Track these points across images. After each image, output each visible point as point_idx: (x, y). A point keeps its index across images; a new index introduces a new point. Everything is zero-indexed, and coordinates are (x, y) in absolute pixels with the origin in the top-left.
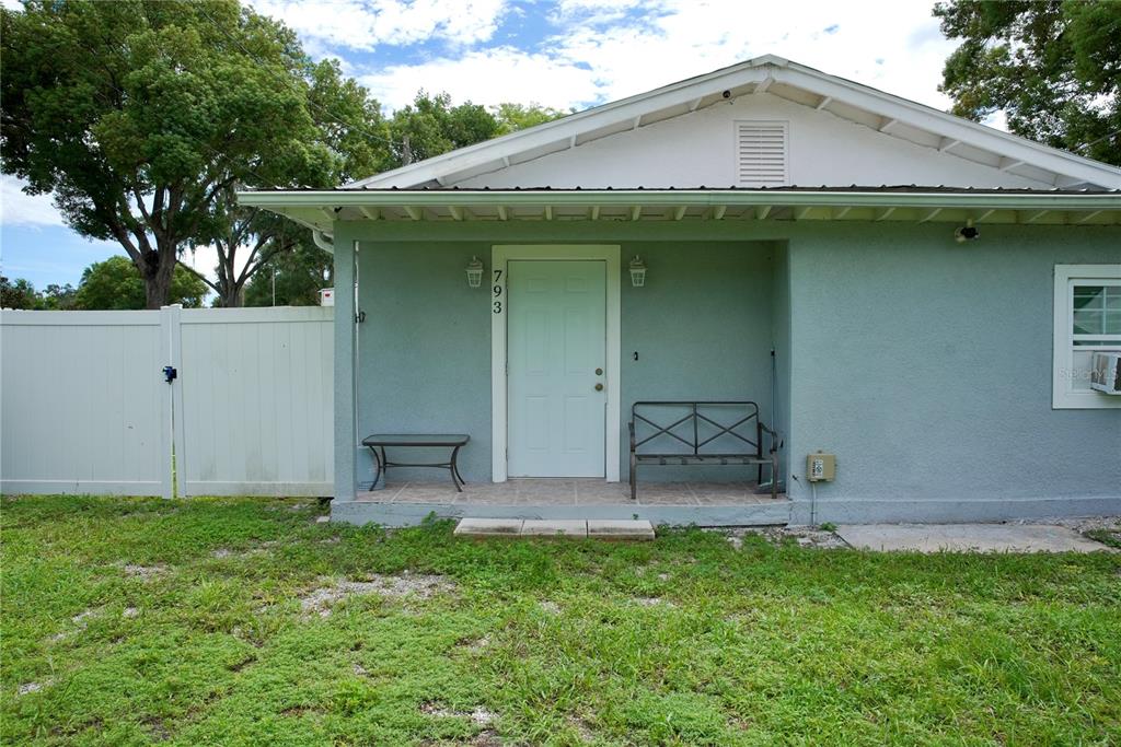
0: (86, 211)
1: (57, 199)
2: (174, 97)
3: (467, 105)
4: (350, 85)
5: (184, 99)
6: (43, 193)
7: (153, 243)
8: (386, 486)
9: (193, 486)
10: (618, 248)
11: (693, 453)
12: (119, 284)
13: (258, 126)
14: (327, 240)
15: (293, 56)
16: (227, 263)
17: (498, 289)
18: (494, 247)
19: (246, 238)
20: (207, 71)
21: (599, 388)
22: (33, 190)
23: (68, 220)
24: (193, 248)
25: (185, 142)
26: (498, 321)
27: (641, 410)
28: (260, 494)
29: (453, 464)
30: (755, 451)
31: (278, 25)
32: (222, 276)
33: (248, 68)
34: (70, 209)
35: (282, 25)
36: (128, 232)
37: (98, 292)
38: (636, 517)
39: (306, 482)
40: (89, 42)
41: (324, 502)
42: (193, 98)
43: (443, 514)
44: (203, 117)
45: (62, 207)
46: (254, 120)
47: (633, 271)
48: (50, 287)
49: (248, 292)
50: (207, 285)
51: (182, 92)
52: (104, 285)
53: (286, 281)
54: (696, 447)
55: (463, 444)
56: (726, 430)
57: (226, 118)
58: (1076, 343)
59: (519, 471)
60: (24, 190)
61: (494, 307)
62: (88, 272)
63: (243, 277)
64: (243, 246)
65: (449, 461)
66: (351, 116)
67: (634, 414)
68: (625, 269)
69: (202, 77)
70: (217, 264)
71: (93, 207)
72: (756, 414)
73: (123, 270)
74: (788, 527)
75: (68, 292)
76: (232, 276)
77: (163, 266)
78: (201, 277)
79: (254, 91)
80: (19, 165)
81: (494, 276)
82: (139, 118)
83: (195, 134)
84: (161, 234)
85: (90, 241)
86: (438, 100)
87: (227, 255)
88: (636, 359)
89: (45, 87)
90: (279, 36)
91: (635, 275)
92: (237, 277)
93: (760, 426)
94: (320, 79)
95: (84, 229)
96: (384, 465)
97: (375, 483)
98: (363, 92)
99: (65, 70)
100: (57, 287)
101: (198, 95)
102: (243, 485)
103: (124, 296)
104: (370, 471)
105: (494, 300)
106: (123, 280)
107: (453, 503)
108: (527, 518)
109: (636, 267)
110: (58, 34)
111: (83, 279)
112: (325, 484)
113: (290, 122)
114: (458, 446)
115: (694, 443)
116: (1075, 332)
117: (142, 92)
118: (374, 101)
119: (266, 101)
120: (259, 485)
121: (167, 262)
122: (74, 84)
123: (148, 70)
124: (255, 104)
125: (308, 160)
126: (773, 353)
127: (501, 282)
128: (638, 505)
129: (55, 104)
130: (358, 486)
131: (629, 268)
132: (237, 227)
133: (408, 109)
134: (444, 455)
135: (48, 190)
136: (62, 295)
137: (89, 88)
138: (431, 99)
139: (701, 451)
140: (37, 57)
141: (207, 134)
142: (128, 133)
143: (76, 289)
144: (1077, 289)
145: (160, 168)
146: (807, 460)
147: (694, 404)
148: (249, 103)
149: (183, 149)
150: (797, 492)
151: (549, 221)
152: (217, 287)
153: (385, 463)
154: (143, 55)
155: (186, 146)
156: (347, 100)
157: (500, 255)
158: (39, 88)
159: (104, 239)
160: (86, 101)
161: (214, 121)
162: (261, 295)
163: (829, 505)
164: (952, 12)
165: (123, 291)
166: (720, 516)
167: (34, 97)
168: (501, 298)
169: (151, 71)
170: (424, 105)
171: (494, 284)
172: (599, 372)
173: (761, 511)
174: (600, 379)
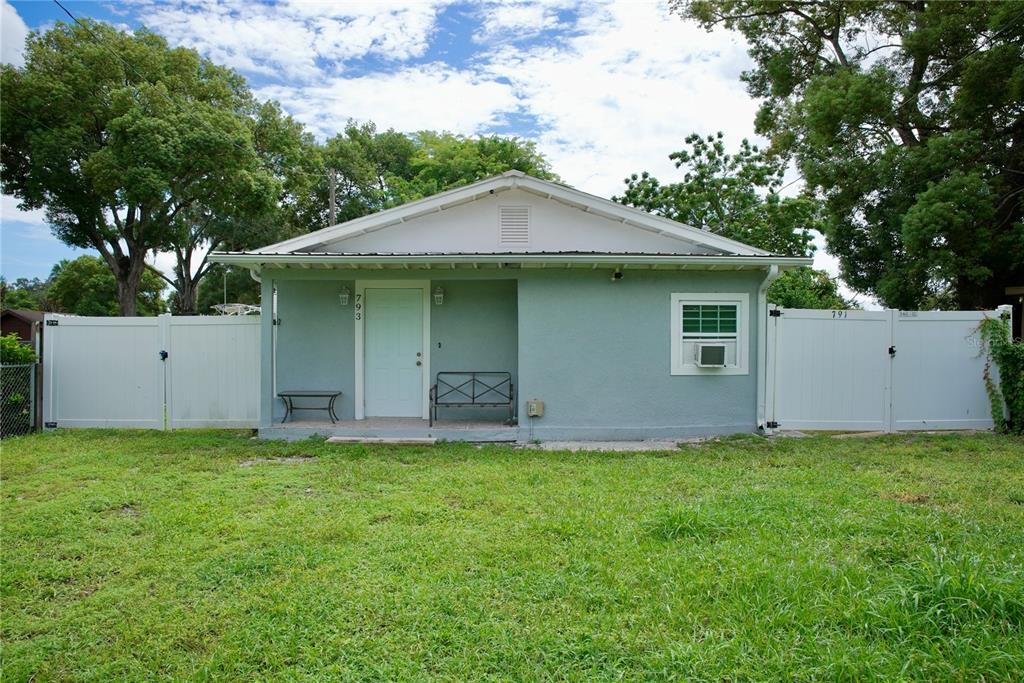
0: (71, 225)
1: (47, 215)
2: (147, 138)
3: (391, 131)
4: (289, 121)
5: (155, 139)
6: (34, 208)
7: (126, 251)
8: (292, 421)
9: (177, 422)
10: (429, 282)
11: (471, 402)
12: (87, 280)
13: (212, 160)
14: (259, 276)
15: (242, 97)
16: (184, 263)
17: (359, 306)
18: (356, 283)
19: (201, 242)
20: (173, 117)
21: (419, 364)
22: (26, 207)
23: (56, 233)
24: (155, 252)
25: (155, 173)
26: (359, 324)
27: (442, 377)
29: (330, 408)
30: (508, 401)
31: (230, 72)
32: (180, 274)
33: (205, 114)
34: (58, 223)
35: (233, 73)
36: (105, 242)
37: (68, 287)
38: (430, 436)
39: (245, 420)
40: (80, 94)
41: (255, 432)
42: (162, 139)
43: (321, 434)
44: (171, 154)
45: (51, 222)
46: (210, 155)
47: (437, 295)
48: (19, 280)
49: (202, 287)
50: (165, 281)
51: (153, 134)
52: (73, 280)
53: (235, 278)
54: (473, 398)
55: (337, 395)
56: (491, 389)
57: (187, 152)
58: (684, 338)
59: (372, 413)
60: (19, 206)
61: (356, 316)
62: (57, 268)
63: (198, 275)
64: (198, 248)
65: (327, 406)
66: (289, 148)
67: (438, 380)
69: (169, 120)
70: (176, 264)
71: (77, 222)
72: (510, 379)
73: (91, 267)
74: (515, 442)
75: (36, 285)
76: (188, 275)
77: (134, 270)
78: (160, 274)
79: (209, 132)
80: (16, 187)
81: (357, 298)
82: (120, 154)
83: (163, 167)
84: (133, 245)
85: (75, 249)
86: (365, 128)
87: (184, 257)
88: (440, 347)
89: (44, 129)
90: (230, 81)
91: (438, 297)
92: (192, 276)
93: (511, 386)
94: (265, 117)
95: (71, 240)
96: (292, 409)
97: (285, 419)
98: (299, 126)
99: (61, 116)
100: (26, 280)
101: (165, 136)
102: (207, 422)
103: (92, 290)
104: (282, 411)
105: (356, 312)
106: (91, 276)
107: (328, 429)
109: (439, 293)
110: (57, 90)
111: (52, 274)
112: (255, 422)
113: (238, 156)
114: (333, 396)
115: (471, 395)
116: (684, 331)
117: (122, 134)
118: (309, 134)
119: (218, 140)
120: (216, 421)
121: (138, 266)
122: (68, 127)
123: (127, 117)
124: (210, 142)
125: (254, 187)
127: (361, 302)
128: (431, 431)
129: (53, 142)
130: (274, 420)
131: (434, 293)
132: (193, 232)
133: (340, 136)
134: (325, 402)
135: (39, 206)
136: (31, 288)
137: (79, 129)
138: (359, 128)
139: (476, 401)
140: (39, 107)
141: (174, 165)
142: (112, 167)
143: (44, 282)
144: (685, 307)
145: (136, 195)
146: (527, 404)
147: (474, 373)
148: (206, 141)
149: (153, 178)
150: (523, 423)
152: (175, 284)
153: (292, 408)
154: (123, 106)
155: (155, 176)
156: (286, 134)
157: (360, 286)
158: (39, 130)
159: (85, 247)
160: (77, 139)
161: (178, 156)
162: (213, 290)
163: (540, 430)
164: (754, 79)
165: (91, 287)
166: (478, 435)
167: (35, 137)
168: (361, 311)
169: (130, 118)
170: (352, 133)
171: (356, 303)
172: (419, 355)
173: (501, 433)
174: (418, 359)
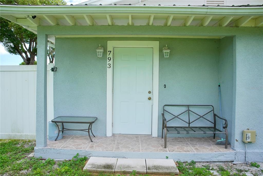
1: (3, 44)
7: (29, 56)
8: (63, 137)
10: (158, 42)
11: (188, 126)
17: (109, 59)
18: (108, 42)
21: (150, 99)
23: (6, 49)
26: (109, 71)
27: (166, 108)
28: (16, 138)
30: (212, 125)
34: (7, 46)
36: (23, 53)
38: (167, 158)
43: (82, 155)
45: (5, 46)
47: (164, 51)
54: (189, 124)
55: (93, 122)
56: (201, 117)
59: (118, 131)
61: (108, 66)
65: (88, 129)
67: (164, 110)
68: (161, 51)
71: (13, 46)
72: (213, 110)
74: (234, 163)
77: (31, 62)
81: (108, 53)
84: (30, 53)
88: (165, 87)
91: (165, 52)
93: (215, 115)
95: (11, 52)
97: (57, 137)
102: (10, 135)
104: (55, 132)
105: (108, 63)
107: (86, 150)
108: (119, 157)
109: (166, 49)
114: (91, 123)
120: (16, 135)
121: (32, 60)
126: (219, 86)
127: (111, 56)
128: (168, 152)
131: (162, 50)
134: (86, 126)
135: (2, 41)
139: (191, 125)
146: (243, 133)
147: (188, 106)
150: (238, 147)
151: (131, 26)
153: (63, 128)
157: (110, 45)
159: (16, 54)
163: (253, 153)
168: (111, 62)
171: (108, 56)
172: (150, 92)
173: (222, 155)
174: (150, 95)
